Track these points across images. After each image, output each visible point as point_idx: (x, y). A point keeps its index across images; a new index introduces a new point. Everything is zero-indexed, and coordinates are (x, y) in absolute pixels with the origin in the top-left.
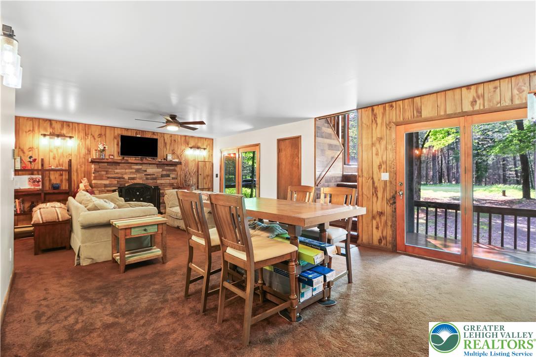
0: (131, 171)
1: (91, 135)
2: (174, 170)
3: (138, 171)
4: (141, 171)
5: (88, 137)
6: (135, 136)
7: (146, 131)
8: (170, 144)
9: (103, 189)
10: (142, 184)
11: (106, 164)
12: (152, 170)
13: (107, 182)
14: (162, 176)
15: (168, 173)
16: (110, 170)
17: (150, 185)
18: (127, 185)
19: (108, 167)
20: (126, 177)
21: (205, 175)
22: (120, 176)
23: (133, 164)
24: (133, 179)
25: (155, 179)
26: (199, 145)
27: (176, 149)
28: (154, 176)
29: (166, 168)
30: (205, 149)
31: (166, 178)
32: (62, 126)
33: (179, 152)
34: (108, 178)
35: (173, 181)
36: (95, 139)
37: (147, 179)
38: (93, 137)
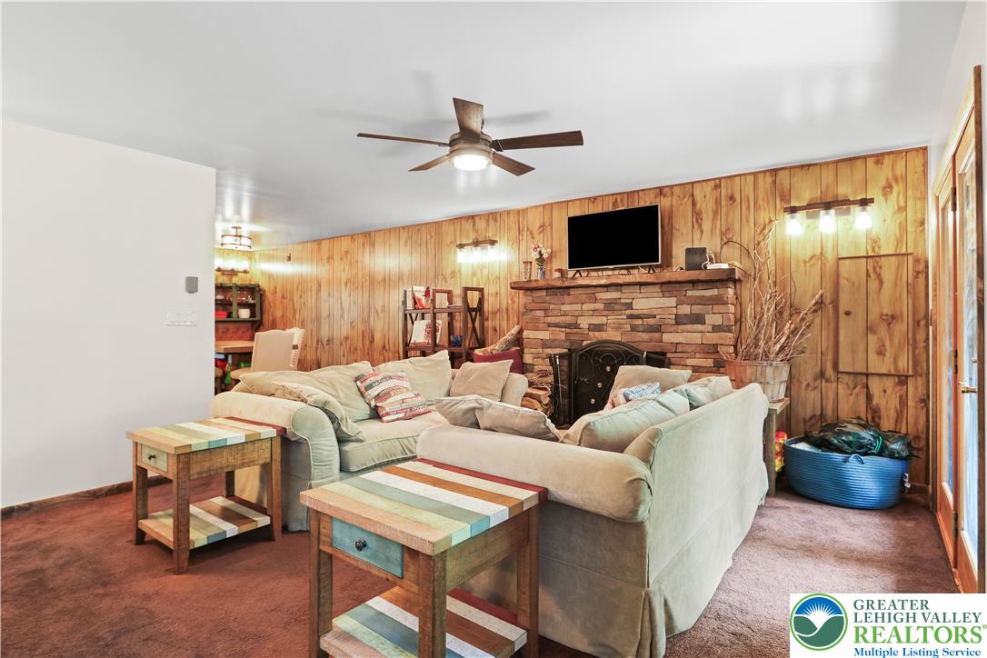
0: (592, 306)
1: (528, 230)
2: (720, 301)
3: (610, 306)
4: (617, 307)
5: (523, 235)
6: (611, 210)
7: (638, 191)
8: (715, 213)
9: (540, 350)
10: (619, 343)
11: (544, 293)
12: (646, 303)
13: (545, 335)
14: (679, 320)
15: (697, 309)
16: (552, 307)
17: (642, 347)
18: (585, 343)
19: (548, 298)
20: (584, 323)
21: (874, 316)
22: (568, 319)
23: (599, 289)
24: (598, 328)
25: (658, 329)
26: (844, 190)
27: (737, 226)
28: (652, 321)
29: (689, 293)
30: (864, 203)
31: (689, 327)
32: (488, 221)
33: (747, 236)
34: (550, 325)
35: (713, 338)
36: (533, 237)
37: (634, 328)
38: (531, 233)
